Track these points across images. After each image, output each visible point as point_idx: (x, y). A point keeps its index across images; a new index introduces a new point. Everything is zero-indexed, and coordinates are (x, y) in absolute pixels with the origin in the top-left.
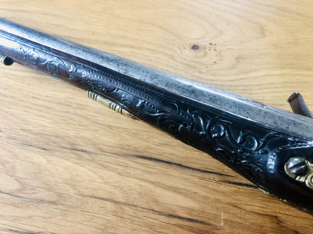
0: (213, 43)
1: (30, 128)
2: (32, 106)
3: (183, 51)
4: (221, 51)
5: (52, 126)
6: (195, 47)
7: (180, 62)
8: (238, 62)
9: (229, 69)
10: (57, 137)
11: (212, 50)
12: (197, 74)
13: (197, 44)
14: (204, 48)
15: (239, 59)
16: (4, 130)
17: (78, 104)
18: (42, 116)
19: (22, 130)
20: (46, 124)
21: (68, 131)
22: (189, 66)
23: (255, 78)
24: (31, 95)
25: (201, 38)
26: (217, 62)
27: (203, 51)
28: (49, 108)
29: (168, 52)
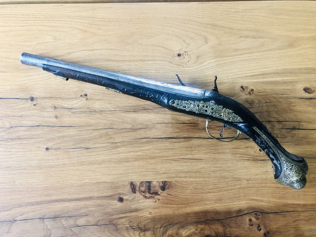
0: (186, 51)
1: (126, 105)
3: (175, 58)
4: (190, 55)
6: (179, 55)
7: (174, 64)
8: (198, 59)
9: (195, 63)
11: (186, 55)
12: (182, 68)
13: (179, 53)
15: (198, 57)
16: (117, 108)
19: (123, 106)
22: (179, 65)
23: (205, 65)
25: (181, 50)
26: (189, 61)
27: (183, 56)
29: (168, 60)
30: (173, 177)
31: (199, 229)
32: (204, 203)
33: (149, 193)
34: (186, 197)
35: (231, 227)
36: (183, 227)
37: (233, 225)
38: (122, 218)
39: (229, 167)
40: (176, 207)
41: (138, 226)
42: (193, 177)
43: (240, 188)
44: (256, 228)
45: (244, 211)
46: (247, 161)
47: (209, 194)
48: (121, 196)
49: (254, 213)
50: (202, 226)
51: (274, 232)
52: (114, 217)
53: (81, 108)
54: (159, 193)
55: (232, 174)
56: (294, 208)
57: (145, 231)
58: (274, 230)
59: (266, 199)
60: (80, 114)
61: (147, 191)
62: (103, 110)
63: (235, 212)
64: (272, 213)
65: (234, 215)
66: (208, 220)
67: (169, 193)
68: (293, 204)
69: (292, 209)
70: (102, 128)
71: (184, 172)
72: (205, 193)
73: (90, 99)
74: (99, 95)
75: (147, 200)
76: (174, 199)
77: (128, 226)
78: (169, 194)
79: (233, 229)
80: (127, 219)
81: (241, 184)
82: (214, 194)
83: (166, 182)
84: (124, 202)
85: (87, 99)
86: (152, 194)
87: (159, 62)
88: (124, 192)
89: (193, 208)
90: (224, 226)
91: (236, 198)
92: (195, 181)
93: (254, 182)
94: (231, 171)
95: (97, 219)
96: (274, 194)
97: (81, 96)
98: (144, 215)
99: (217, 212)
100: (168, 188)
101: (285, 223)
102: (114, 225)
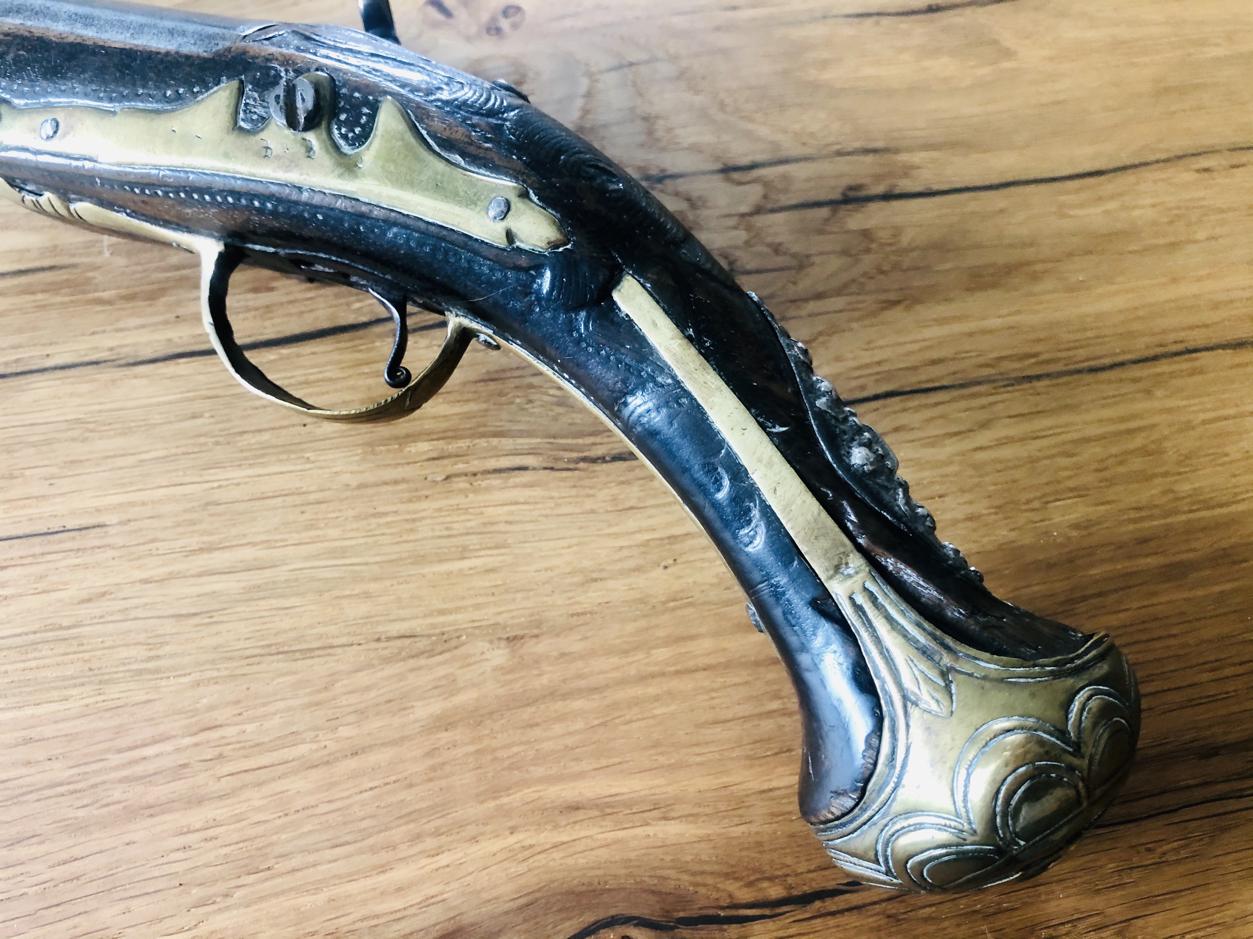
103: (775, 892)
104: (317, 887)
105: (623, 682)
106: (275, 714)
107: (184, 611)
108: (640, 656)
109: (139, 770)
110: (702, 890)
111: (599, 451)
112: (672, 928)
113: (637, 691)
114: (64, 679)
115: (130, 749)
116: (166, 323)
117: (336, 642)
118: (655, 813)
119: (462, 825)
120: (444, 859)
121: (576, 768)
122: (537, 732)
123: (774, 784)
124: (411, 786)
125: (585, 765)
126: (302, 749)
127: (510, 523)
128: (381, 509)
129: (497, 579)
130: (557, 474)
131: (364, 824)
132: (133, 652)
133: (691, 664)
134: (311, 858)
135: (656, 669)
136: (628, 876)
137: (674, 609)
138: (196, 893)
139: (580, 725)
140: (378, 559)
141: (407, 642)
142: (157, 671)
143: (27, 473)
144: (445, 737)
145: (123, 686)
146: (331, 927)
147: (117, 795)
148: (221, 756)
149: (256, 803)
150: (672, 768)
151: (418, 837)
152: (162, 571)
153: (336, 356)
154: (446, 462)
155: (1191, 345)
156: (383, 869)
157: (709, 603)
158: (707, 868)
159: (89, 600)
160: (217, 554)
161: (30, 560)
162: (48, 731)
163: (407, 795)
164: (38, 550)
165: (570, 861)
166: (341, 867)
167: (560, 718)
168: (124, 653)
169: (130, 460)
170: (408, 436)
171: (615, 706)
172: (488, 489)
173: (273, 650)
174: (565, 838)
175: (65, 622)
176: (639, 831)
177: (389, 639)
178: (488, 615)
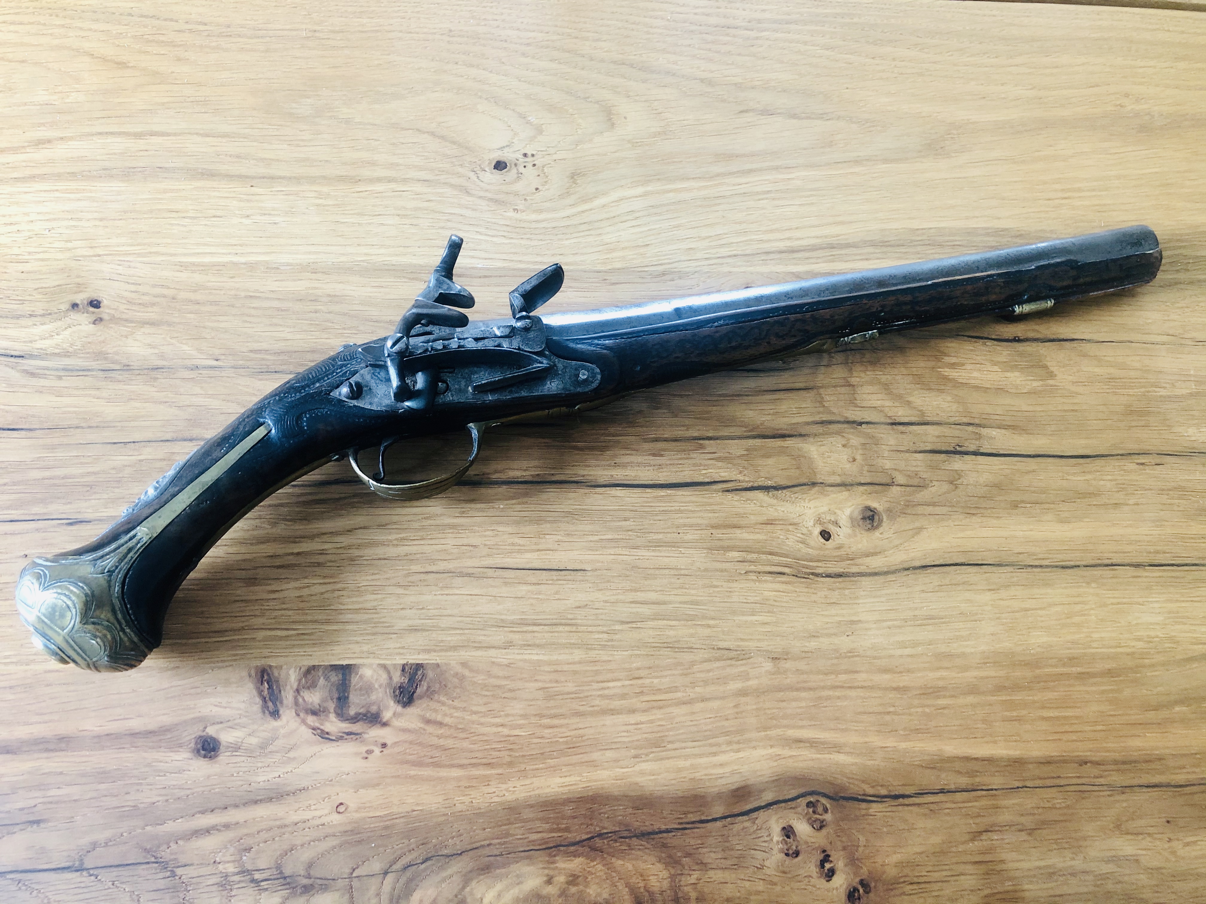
0: (529, 153)
1: (264, 346)
2: (253, 312)
3: (481, 174)
4: (543, 167)
5: (298, 336)
6: (500, 166)
7: (480, 197)
8: (574, 183)
9: (561, 197)
10: (313, 351)
11: (530, 165)
12: (511, 214)
13: (502, 159)
14: (516, 165)
15: (574, 176)
16: (223, 357)
17: (329, 296)
18: (276, 325)
19: (251, 351)
20: (289, 336)
21: (328, 341)
22: (496, 201)
23: (604, 206)
24: (243, 294)
25: (507, 146)
26: (540, 188)
27: (514, 171)
28: (282, 310)
29: (455, 181)
30: (455, 648)
31: (562, 879)
32: (585, 758)
33: (341, 715)
34: (506, 731)
35: (703, 866)
36: (485, 869)
37: (711, 857)
38: (208, 831)
39: (696, 603)
40: (458, 779)
41: (278, 867)
42: (538, 646)
43: (743, 693)
44: (812, 868)
45: (761, 791)
46: (768, 578)
47: (608, 720)
48: (211, 731)
49: (803, 801)
50: (575, 864)
51: (893, 885)
52: (170, 827)
53: (66, 354)
54: (387, 715)
55: (707, 632)
56: (972, 774)
57: (307, 889)
58: (891, 872)
59: (853, 739)
60: (60, 378)
61: (331, 706)
62: (161, 363)
63: (719, 796)
64: (881, 798)
65: (718, 810)
66: (600, 835)
67: (429, 715)
68: (968, 759)
69: (963, 781)
70: (149, 435)
71: (501, 624)
72: (592, 714)
73: (114, 319)
74: (153, 304)
75: (329, 749)
76: (449, 743)
77: (231, 868)
78: (428, 722)
79: (711, 873)
80: (230, 835)
81: (746, 677)
82: (633, 719)
83: (419, 666)
84: (223, 757)
85: (98, 321)
86: (355, 719)
87: (418, 188)
88: (226, 713)
89: (537, 782)
90: (672, 862)
91: (727, 733)
92: (550, 663)
93: (802, 665)
94: (704, 617)
95: (85, 841)
96: (888, 718)
97: (75, 306)
98: (307, 815)
99: (640, 798)
100: (430, 694)
101: (936, 840)
102: (163, 865)
103: (884, 792)
104: (687, 757)
105: (823, 688)
106: (666, 676)
107: (624, 620)
108: (833, 676)
109: (606, 692)
110: (852, 786)
111: (819, 571)
112: (838, 800)
113: (831, 693)
114: (571, 644)
115: (602, 682)
116: (609, 466)
117: (695, 646)
118: (835, 749)
119: (750, 740)
120: (741, 755)
121: (801, 723)
122: (784, 704)
123: (888, 745)
124: (727, 719)
125: (804, 723)
126: (679, 695)
127: (775, 601)
128: (715, 583)
129: (768, 628)
130: (799, 579)
131: (706, 733)
132: (601, 636)
133: (856, 684)
134: (684, 745)
135: (840, 684)
136: (822, 775)
137: (849, 657)
138: (633, 752)
139: (803, 704)
140: (713, 608)
141: (726, 652)
142: (613, 646)
143: (547, 537)
144: (743, 699)
145: (597, 652)
146: (692, 776)
147: (597, 702)
148: (642, 692)
149: (659, 717)
150: (843, 730)
151: (729, 743)
152: (613, 598)
153: (693, 499)
154: (745, 564)
155: (1114, 561)
156: (715, 754)
157: (867, 657)
158: (854, 777)
159: (579, 607)
160: (638, 593)
161: (550, 582)
162: (566, 668)
163: (726, 723)
164: (555, 578)
165: (796, 764)
166: (696, 751)
167: (795, 700)
168: (597, 636)
169: (596, 538)
170: (728, 547)
171: (820, 698)
172: (766, 581)
173: (665, 645)
174: (794, 754)
175: (570, 616)
176: (827, 756)
177: (719, 649)
178: (764, 645)
